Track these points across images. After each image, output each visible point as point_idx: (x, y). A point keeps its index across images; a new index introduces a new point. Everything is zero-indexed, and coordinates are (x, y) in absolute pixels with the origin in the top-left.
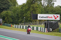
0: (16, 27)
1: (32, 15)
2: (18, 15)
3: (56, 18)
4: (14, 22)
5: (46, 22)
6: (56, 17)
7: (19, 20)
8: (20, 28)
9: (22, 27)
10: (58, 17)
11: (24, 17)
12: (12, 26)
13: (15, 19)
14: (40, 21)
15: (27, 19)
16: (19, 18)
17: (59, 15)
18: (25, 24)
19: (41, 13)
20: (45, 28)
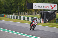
0: (9, 18)
1: (27, 4)
2: (11, 4)
3: (53, 8)
4: (7, 12)
5: (42, 12)
6: (53, 6)
7: (12, 9)
8: (14, 18)
9: (15, 18)
10: (55, 6)
11: (18, 6)
12: (5, 16)
13: (8, 9)
14: (36, 10)
15: (22, 9)
16: (13, 7)
17: (56, 5)
18: (19, 14)
19: (37, 2)
20: (41, 18)
